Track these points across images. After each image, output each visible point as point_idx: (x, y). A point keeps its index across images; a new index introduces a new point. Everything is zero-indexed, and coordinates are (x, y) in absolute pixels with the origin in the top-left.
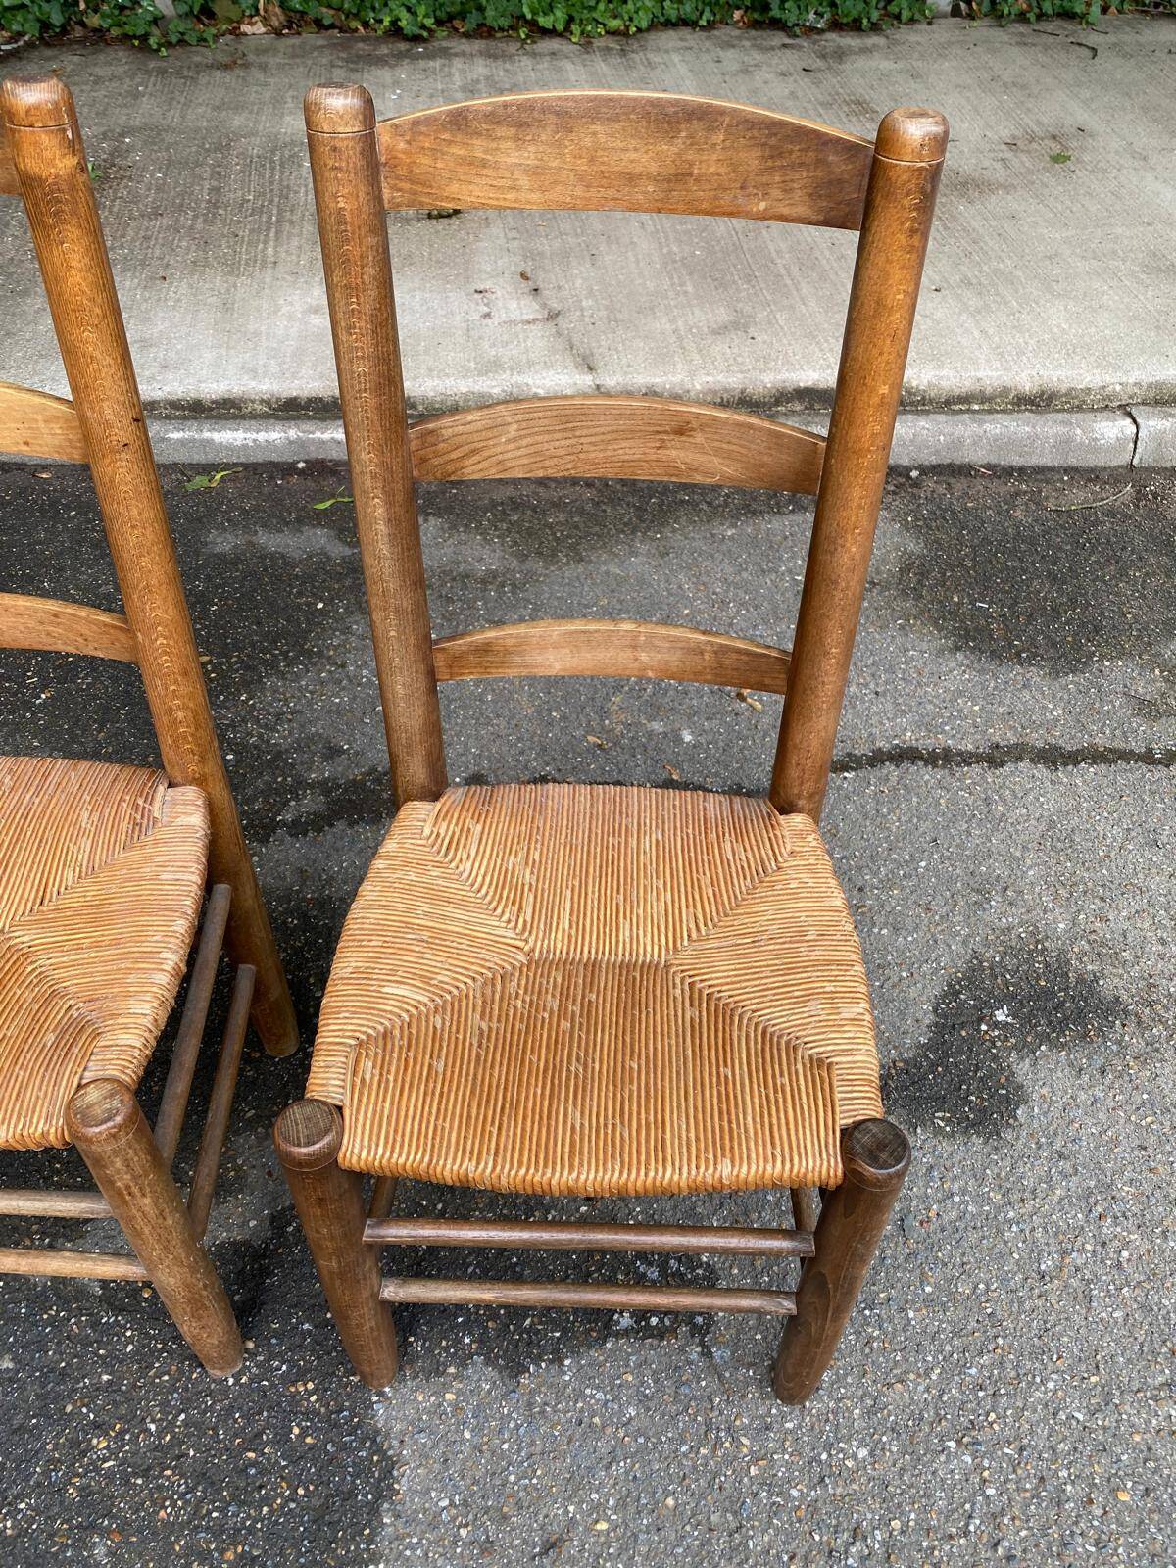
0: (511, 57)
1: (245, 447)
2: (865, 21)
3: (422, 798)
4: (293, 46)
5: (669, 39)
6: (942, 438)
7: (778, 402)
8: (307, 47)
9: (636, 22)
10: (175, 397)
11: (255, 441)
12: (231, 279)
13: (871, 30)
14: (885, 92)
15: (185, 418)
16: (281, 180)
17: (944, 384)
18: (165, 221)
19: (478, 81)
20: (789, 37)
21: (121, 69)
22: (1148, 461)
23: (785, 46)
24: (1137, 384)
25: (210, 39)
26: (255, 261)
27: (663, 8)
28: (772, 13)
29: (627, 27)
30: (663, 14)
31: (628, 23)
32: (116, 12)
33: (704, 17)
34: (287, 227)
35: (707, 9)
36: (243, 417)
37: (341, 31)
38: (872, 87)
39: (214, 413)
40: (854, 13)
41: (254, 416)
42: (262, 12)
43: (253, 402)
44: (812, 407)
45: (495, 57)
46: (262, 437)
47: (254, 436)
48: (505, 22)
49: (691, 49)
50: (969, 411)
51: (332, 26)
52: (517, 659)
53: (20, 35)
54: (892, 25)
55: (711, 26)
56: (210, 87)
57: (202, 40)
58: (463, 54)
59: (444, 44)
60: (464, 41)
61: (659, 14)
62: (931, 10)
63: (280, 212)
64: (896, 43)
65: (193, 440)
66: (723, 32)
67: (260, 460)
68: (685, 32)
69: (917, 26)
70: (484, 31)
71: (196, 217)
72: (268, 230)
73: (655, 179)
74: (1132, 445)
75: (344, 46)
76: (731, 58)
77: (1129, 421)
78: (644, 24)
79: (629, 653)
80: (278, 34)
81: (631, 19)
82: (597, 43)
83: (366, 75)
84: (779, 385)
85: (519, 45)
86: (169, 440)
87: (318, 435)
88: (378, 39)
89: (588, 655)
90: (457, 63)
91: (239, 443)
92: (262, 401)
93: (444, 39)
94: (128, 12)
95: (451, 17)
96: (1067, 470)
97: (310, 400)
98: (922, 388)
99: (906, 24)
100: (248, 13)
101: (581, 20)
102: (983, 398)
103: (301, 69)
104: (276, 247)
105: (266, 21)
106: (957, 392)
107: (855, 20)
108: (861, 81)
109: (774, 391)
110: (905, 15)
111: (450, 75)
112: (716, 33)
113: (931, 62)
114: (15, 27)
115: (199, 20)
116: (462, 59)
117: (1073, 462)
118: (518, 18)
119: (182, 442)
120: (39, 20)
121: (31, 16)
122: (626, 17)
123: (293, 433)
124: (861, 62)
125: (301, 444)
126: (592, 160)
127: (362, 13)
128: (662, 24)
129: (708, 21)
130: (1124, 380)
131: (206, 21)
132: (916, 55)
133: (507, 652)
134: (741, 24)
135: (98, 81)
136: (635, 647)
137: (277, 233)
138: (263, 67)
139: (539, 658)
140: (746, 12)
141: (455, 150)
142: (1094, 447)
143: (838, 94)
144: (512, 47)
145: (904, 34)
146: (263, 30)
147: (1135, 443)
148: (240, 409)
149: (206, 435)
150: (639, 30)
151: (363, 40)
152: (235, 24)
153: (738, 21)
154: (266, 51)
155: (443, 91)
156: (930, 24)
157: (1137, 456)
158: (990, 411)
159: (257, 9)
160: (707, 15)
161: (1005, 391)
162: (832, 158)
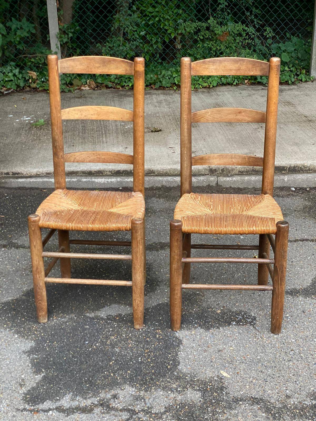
0: (172, 94)
1: (104, 183)
2: (290, 82)
3: (187, 193)
4: (100, 93)
5: (224, 88)
8: (104, 93)
9: (212, 84)
10: (84, 170)
11: (107, 181)
12: (94, 146)
13: (292, 84)
14: (297, 100)
15: (86, 176)
16: (104, 124)
18: (70, 133)
19: (162, 100)
20: (264, 87)
21: (45, 98)
23: (262, 89)
25: (73, 91)
26: (100, 142)
27: (221, 80)
28: (258, 80)
29: (209, 86)
30: (221, 82)
31: (210, 84)
32: (41, 83)
33: (235, 82)
34: (108, 135)
35: (236, 80)
36: (104, 176)
37: (114, 88)
38: (292, 99)
39: (95, 175)
40: (286, 80)
41: (107, 175)
42: (88, 84)
43: (107, 171)
45: (167, 95)
46: (109, 180)
47: (107, 180)
48: (169, 85)
49: (231, 91)
51: (111, 87)
52: (208, 161)
53: (9, 89)
54: (299, 82)
55: (237, 85)
56: (75, 103)
57: (70, 91)
58: (156, 94)
59: (149, 91)
60: (155, 90)
61: (220, 82)
62: (312, 78)
63: (105, 131)
64: (300, 87)
65: (89, 181)
66: (241, 86)
67: (108, 187)
68: (229, 87)
69: (308, 83)
70: (162, 88)
71: (79, 133)
72: (103, 135)
73: (235, 70)
75: (116, 92)
76: (245, 93)
78: (215, 85)
79: (231, 160)
80: (94, 89)
81: (211, 83)
82: (199, 90)
83: (125, 99)
85: (174, 91)
86: (82, 181)
87: (126, 180)
88: (127, 90)
89: (222, 160)
90: (154, 96)
91: (103, 182)
92: (109, 171)
93: (148, 90)
94: (45, 83)
95: (151, 84)
97: (124, 171)
98: (308, 166)
99: (304, 82)
100: (83, 84)
101: (194, 84)
103: (103, 98)
104: (106, 139)
105: (89, 86)
107: (286, 82)
108: (289, 97)
110: (303, 80)
111: (152, 99)
112: (239, 86)
113: (312, 92)
114: (9, 87)
115: (68, 86)
116: (156, 95)
118: (173, 84)
119: (86, 182)
120: (16, 85)
121: (13, 84)
122: (209, 83)
123: (119, 179)
124: (289, 92)
125: (121, 182)
126: (225, 67)
127: (121, 83)
128: (221, 85)
129: (236, 83)
131: (70, 86)
132: (308, 90)
133: (206, 160)
134: (247, 84)
135: (38, 101)
136: (232, 158)
137: (105, 136)
138: (91, 98)
139: (212, 161)
140: (249, 80)
143: (281, 100)
144: (172, 92)
145: (303, 85)
146: (88, 89)
148: (103, 174)
149: (93, 180)
150: (213, 86)
151: (122, 91)
152: (80, 87)
153: (247, 83)
154: (91, 94)
155: (151, 103)
156: (312, 82)
159: (87, 83)
160: (236, 81)
162: (263, 65)
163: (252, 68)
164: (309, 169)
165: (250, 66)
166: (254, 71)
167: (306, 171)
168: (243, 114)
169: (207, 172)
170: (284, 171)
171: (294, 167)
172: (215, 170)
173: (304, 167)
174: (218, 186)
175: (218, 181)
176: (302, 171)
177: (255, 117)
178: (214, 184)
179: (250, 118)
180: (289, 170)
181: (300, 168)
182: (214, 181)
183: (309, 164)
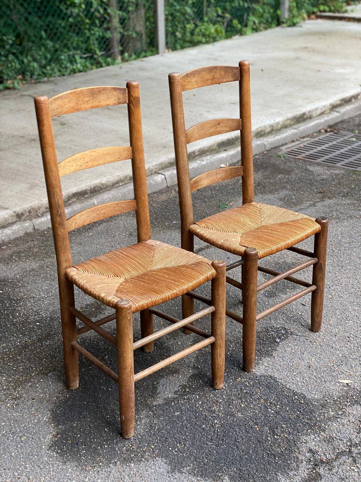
6: (120, 194)
7: (69, 200)
17: (110, 180)
22: (171, 184)
24: (156, 165)
44: (78, 199)
50: (120, 186)
74: (165, 181)
77: (160, 175)
84: (68, 194)
96: (154, 193)
98: (105, 183)
102: (121, 181)
106: (115, 181)
109: (67, 197)
117: (154, 190)
130: (153, 165)
141: (187, 80)
142: (157, 184)
147: (166, 179)
157: (168, 183)
158: (125, 184)
161: (126, 176)
162: (234, 70)
163: (225, 75)
164: (107, 186)
165: (223, 73)
166: (227, 78)
167: (104, 188)
168: (222, 124)
169: (15, 219)
170: (87, 195)
171: (94, 188)
172: (22, 214)
173: (102, 184)
174: (35, 230)
175: (35, 225)
176: (102, 190)
177: (232, 125)
178: (30, 230)
179: (228, 128)
180: (91, 193)
181: (100, 187)
182: (30, 226)
183: (105, 181)
